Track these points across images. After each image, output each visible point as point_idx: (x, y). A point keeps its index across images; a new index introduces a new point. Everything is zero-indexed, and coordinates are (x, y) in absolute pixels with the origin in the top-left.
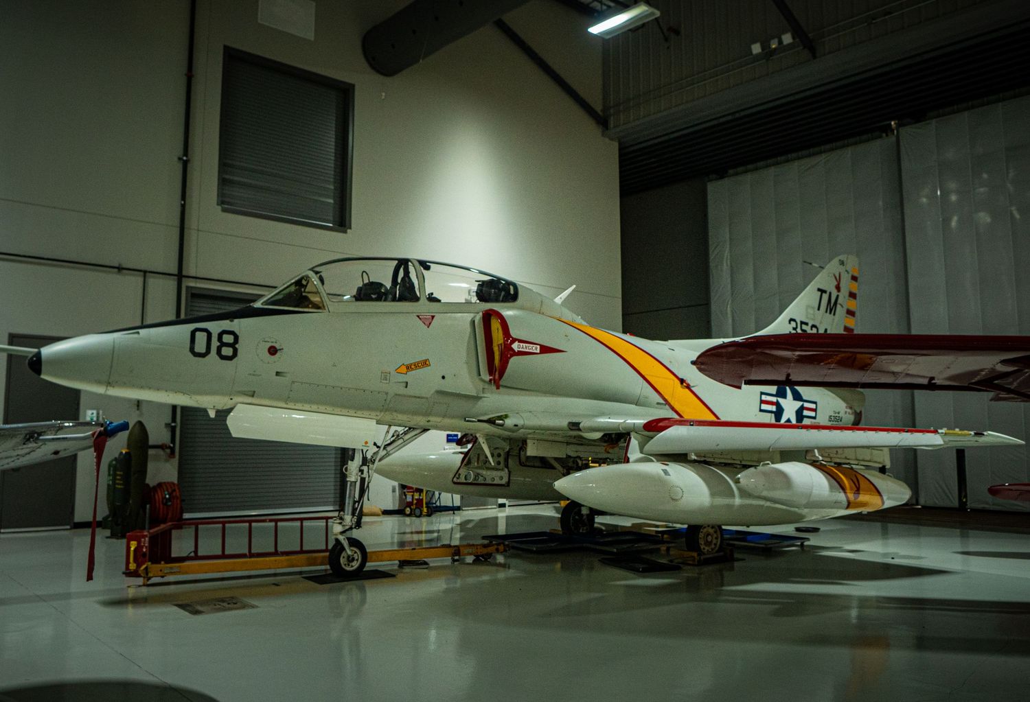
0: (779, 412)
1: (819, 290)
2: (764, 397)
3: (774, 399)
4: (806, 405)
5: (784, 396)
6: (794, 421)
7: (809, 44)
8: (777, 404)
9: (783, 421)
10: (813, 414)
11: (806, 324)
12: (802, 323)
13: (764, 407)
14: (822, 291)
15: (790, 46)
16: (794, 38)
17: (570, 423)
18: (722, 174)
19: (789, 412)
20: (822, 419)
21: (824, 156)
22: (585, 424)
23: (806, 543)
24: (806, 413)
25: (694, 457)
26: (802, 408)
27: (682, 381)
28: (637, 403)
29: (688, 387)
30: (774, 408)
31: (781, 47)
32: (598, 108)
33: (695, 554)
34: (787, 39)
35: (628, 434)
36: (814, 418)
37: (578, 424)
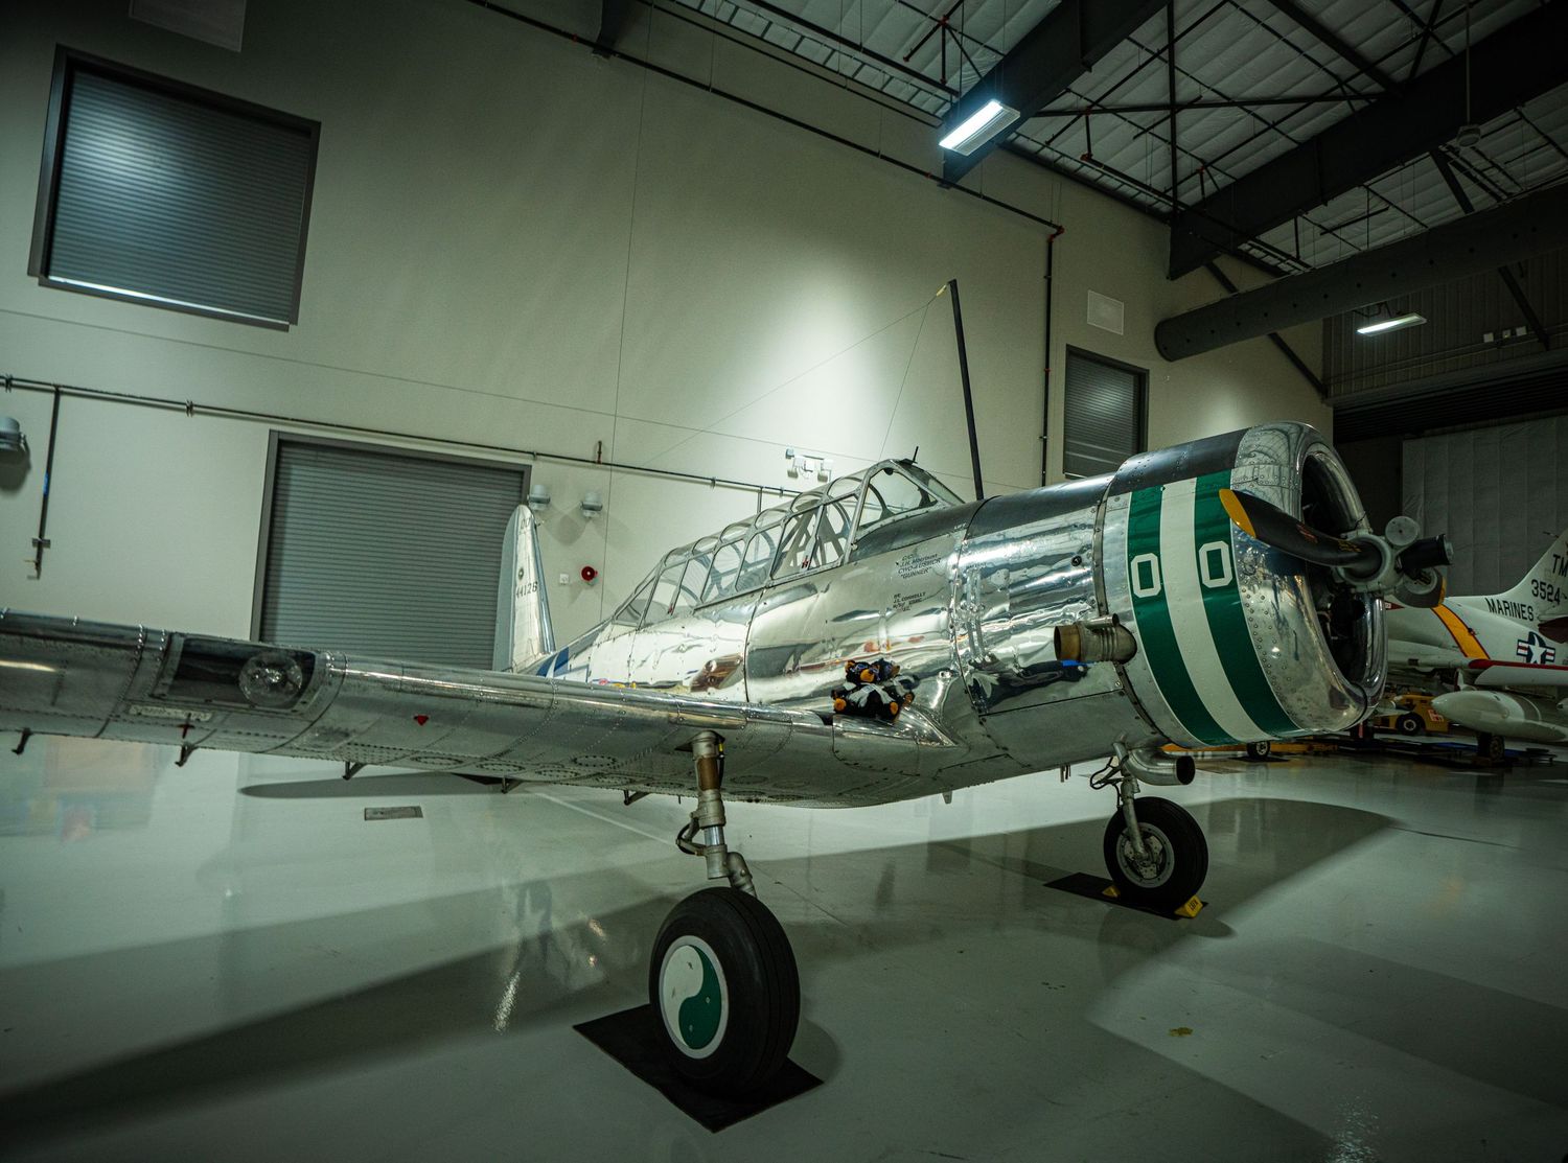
0: (1530, 655)
1: (1555, 556)
2: (1520, 644)
3: (1526, 645)
4: (1548, 651)
5: (1534, 644)
6: (1539, 662)
7: (1544, 337)
8: (1529, 649)
9: (1532, 662)
10: (1552, 658)
11: (1545, 584)
12: (1542, 583)
13: (1520, 651)
14: (1557, 557)
15: (1522, 338)
16: (1528, 331)
17: (1410, 660)
18: (1418, 433)
19: (1536, 658)
20: (1558, 662)
21: (1527, 424)
22: (1422, 660)
23: (1554, 759)
24: (1548, 657)
25: (1507, 688)
26: (1545, 654)
27: (1470, 630)
28: (1440, 645)
29: (1473, 635)
30: (1526, 653)
31: (1514, 338)
32: (1318, 375)
33: (1489, 759)
34: (1521, 331)
35: (1455, 669)
36: (1553, 661)
37: (1417, 660)
